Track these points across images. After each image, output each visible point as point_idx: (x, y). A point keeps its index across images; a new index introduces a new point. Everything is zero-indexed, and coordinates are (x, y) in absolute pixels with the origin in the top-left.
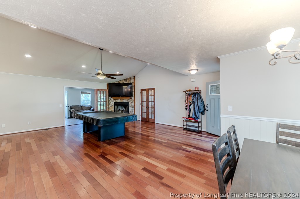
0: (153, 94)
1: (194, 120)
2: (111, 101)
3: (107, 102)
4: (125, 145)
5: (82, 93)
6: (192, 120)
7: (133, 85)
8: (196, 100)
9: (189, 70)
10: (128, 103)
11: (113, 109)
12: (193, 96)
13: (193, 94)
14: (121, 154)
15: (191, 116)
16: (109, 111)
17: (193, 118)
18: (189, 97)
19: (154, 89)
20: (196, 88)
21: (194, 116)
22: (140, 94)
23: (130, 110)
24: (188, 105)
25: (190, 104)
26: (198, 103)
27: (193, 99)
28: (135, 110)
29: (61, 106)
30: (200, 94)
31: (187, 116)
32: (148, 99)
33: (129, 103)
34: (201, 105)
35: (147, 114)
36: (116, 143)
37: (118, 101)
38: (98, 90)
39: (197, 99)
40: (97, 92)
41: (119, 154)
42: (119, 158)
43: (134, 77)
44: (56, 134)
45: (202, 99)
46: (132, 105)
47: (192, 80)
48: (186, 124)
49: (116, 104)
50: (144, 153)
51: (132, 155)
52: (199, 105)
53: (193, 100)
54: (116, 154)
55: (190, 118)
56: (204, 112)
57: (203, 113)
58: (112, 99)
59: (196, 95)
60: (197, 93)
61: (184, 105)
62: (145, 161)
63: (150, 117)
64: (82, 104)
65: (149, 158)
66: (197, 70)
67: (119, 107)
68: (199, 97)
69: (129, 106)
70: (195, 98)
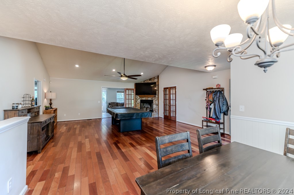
0: (174, 93)
1: (215, 120)
2: (138, 99)
3: (135, 100)
4: (138, 138)
5: (117, 92)
6: (213, 121)
7: (157, 84)
8: (217, 99)
9: (206, 67)
10: (152, 101)
11: (140, 106)
12: (214, 94)
13: (214, 92)
14: (130, 144)
15: (211, 116)
16: (136, 108)
17: (213, 118)
18: (210, 96)
19: (175, 87)
20: (217, 86)
21: (214, 117)
22: (163, 92)
23: (154, 108)
24: (209, 104)
25: (211, 103)
26: (219, 102)
27: (214, 97)
28: (158, 107)
29: (99, 102)
30: (223, 92)
31: (208, 116)
32: (170, 97)
33: (154, 101)
34: (223, 104)
35: (169, 111)
36: (132, 135)
37: (144, 99)
38: (127, 89)
39: (219, 98)
40: (126, 91)
41: (129, 144)
42: (127, 147)
43: (158, 76)
44: (94, 123)
45: (224, 98)
46: (156, 103)
47: (214, 77)
48: (207, 125)
49: (142, 101)
50: (149, 146)
51: (138, 147)
52: (220, 104)
53: (213, 99)
54: (126, 144)
55: (210, 119)
56: (228, 112)
57: (226, 114)
58: (139, 97)
59: (217, 93)
60: (219, 91)
61: (205, 104)
62: (146, 152)
63: (172, 115)
64: (118, 101)
65: (151, 151)
66: (215, 66)
67: (144, 104)
68: (221, 96)
69: (153, 104)
70: (216, 97)
